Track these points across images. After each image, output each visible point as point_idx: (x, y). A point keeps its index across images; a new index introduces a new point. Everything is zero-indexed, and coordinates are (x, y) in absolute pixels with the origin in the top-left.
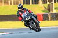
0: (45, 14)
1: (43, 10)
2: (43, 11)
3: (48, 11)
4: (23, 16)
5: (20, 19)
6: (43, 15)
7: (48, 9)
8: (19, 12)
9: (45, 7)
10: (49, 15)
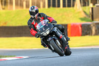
0: (86, 25)
2: (82, 19)
3: (90, 18)
4: (38, 27)
5: (34, 32)
6: (82, 26)
7: (91, 16)
8: (31, 21)
9: (85, 12)
10: (92, 25)
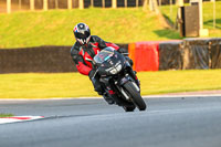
0: (170, 45)
1: (161, 28)
7: (179, 26)
10: (182, 46)
